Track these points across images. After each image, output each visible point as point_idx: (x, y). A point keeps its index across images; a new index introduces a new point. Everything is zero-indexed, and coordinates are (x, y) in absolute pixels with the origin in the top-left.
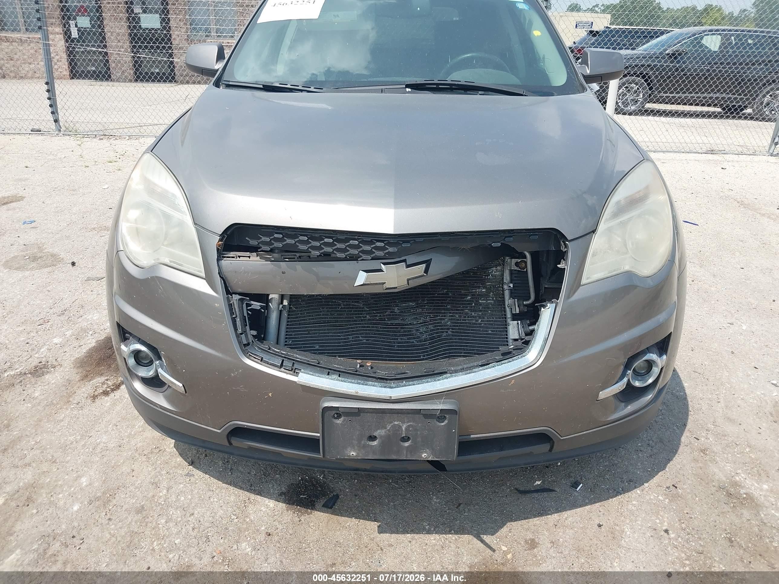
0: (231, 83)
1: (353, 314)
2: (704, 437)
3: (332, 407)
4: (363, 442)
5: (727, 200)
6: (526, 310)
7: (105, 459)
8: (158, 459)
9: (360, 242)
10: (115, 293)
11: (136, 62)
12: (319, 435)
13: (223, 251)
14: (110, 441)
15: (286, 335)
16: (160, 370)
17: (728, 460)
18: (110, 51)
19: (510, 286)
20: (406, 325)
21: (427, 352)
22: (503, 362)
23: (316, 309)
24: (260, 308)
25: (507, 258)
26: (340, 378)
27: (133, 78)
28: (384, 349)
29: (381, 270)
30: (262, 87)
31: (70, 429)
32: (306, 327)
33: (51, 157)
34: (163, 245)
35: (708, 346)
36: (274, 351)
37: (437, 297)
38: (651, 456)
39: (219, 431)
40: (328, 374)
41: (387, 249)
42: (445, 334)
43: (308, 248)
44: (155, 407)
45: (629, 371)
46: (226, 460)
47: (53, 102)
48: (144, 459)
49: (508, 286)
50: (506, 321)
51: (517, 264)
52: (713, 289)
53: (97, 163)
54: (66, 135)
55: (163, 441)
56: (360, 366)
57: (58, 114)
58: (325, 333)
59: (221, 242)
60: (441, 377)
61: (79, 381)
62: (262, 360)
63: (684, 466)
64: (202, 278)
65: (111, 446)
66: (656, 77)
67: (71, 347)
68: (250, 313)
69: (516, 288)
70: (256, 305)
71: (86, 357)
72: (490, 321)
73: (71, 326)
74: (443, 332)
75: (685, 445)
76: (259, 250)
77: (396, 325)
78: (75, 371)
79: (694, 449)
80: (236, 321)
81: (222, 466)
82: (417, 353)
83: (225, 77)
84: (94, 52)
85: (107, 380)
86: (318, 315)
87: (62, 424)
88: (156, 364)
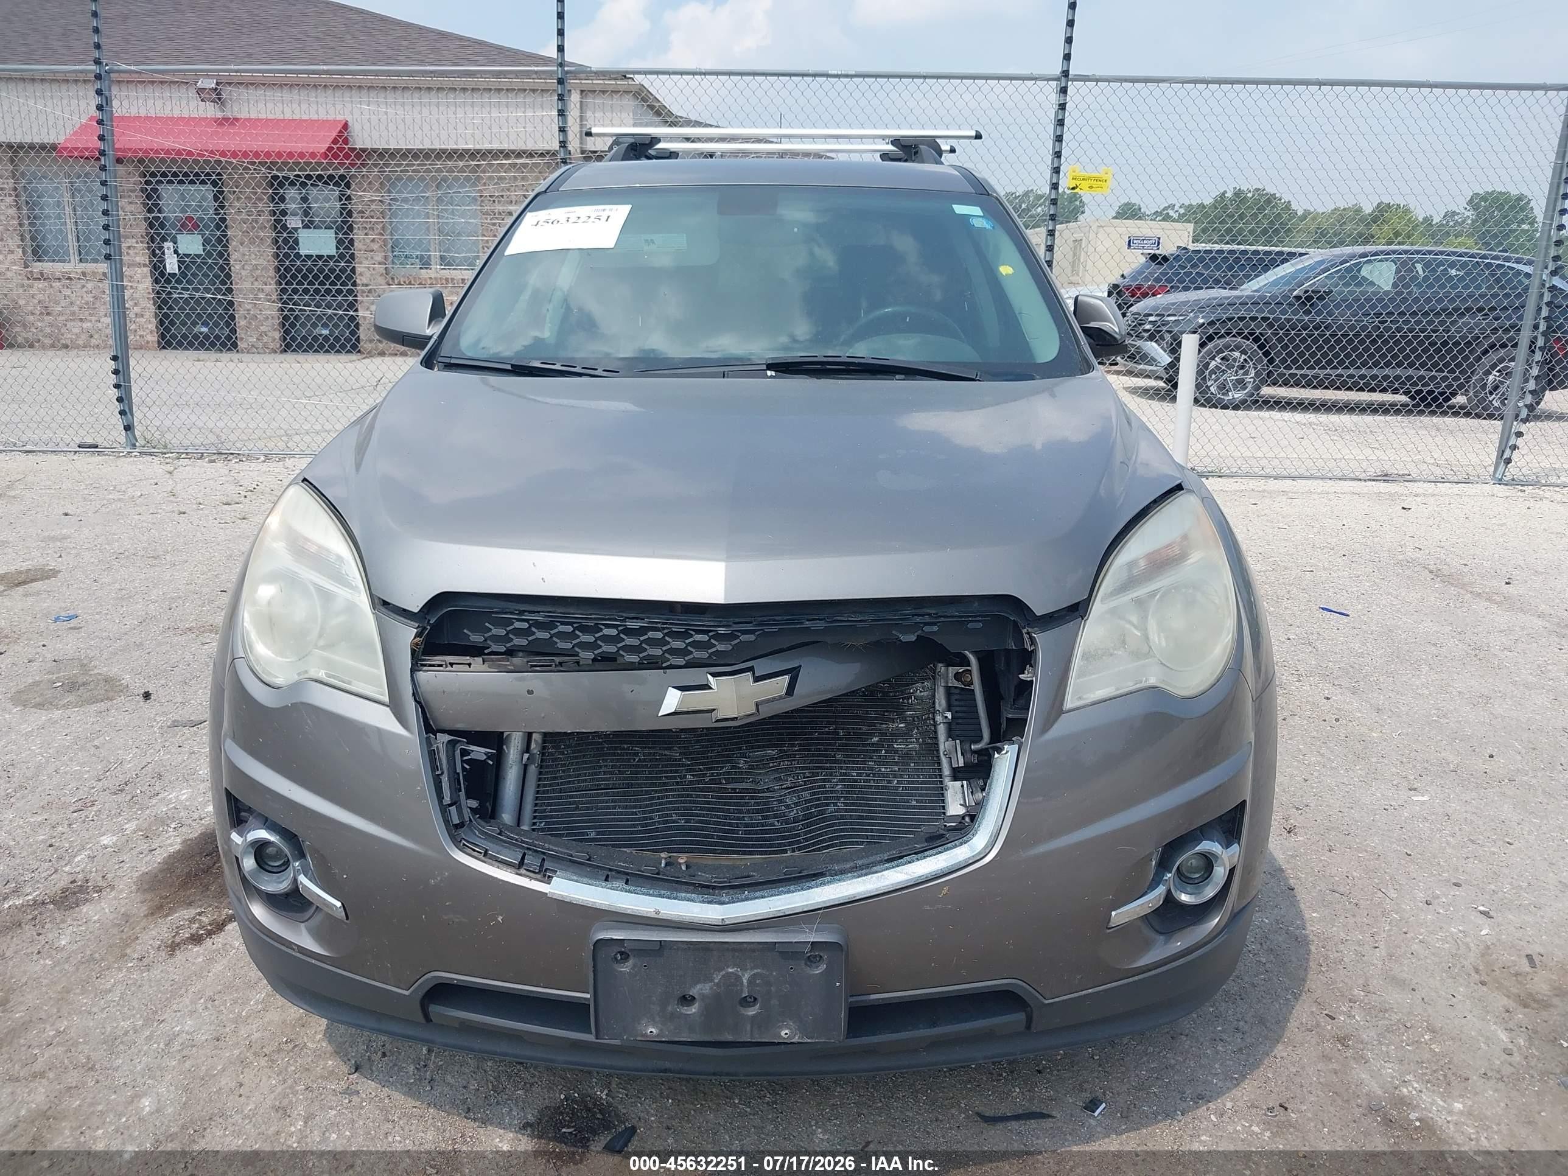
0: (453, 361)
1: (661, 772)
2: (1344, 1013)
3: (612, 939)
4: (670, 1008)
5: (1409, 568)
6: (976, 761)
7: (188, 1064)
8: (291, 1062)
9: (666, 635)
10: (226, 735)
11: (286, 318)
12: (588, 996)
13: (423, 654)
14: (200, 1029)
15: (535, 811)
16: (303, 879)
17: (1389, 1057)
18: (237, 299)
19: (946, 717)
20: (759, 791)
21: (799, 842)
22: (927, 853)
23: (591, 762)
24: (485, 757)
25: (940, 665)
26: (627, 887)
27: (278, 346)
28: (719, 837)
29: (707, 687)
30: (509, 367)
31: (123, 1006)
32: (571, 797)
33: (116, 496)
34: (316, 647)
35: (1360, 843)
36: (508, 837)
37: (817, 739)
38: (1241, 1049)
39: (407, 993)
40: (606, 880)
41: (715, 646)
42: (831, 808)
43: (573, 647)
44: (289, 951)
45: (1169, 875)
46: (422, 1063)
47: (123, 392)
48: (263, 1062)
49: (943, 717)
50: (941, 782)
51: (957, 676)
52: (1374, 735)
53: (202, 506)
54: (146, 454)
55: (303, 1029)
56: (666, 865)
57: (132, 415)
58: (608, 808)
59: (418, 639)
60: (813, 883)
61: (146, 916)
62: (486, 854)
63: (1303, 1068)
64: (383, 704)
65: (201, 1037)
66: (1280, 340)
67: (134, 852)
68: (468, 767)
69: (960, 721)
70: (479, 752)
71: (161, 871)
72: (913, 782)
73: (136, 813)
74: (827, 805)
75: (1308, 1030)
76: (486, 651)
77: (742, 791)
78: (140, 897)
79: (1325, 1036)
80: (441, 782)
81: (414, 1075)
82: (780, 845)
83: (445, 350)
84: (209, 302)
85: (200, 914)
86: (596, 774)
87: (109, 997)
88: (294, 867)
